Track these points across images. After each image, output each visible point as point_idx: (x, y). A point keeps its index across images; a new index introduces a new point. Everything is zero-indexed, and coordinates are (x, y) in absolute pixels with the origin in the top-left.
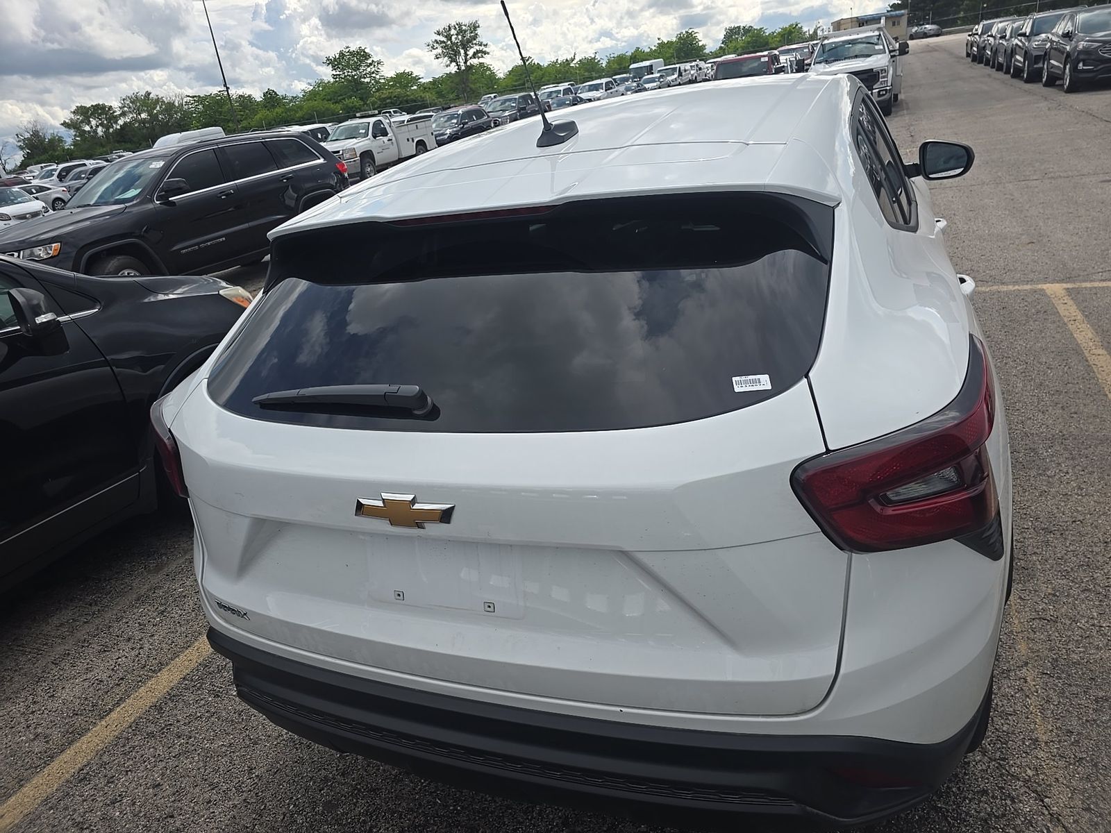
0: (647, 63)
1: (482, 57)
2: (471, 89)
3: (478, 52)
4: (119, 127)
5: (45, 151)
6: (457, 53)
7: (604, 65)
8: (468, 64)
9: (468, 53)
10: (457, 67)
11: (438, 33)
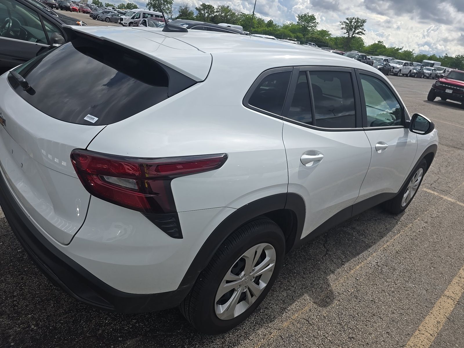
0: (432, 62)
1: (361, 35)
2: (349, 46)
3: (360, 32)
4: (213, 16)
5: (186, 16)
6: (351, 30)
7: (414, 56)
8: (353, 36)
9: (356, 31)
10: (348, 35)
11: (347, 19)
